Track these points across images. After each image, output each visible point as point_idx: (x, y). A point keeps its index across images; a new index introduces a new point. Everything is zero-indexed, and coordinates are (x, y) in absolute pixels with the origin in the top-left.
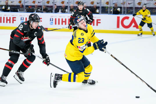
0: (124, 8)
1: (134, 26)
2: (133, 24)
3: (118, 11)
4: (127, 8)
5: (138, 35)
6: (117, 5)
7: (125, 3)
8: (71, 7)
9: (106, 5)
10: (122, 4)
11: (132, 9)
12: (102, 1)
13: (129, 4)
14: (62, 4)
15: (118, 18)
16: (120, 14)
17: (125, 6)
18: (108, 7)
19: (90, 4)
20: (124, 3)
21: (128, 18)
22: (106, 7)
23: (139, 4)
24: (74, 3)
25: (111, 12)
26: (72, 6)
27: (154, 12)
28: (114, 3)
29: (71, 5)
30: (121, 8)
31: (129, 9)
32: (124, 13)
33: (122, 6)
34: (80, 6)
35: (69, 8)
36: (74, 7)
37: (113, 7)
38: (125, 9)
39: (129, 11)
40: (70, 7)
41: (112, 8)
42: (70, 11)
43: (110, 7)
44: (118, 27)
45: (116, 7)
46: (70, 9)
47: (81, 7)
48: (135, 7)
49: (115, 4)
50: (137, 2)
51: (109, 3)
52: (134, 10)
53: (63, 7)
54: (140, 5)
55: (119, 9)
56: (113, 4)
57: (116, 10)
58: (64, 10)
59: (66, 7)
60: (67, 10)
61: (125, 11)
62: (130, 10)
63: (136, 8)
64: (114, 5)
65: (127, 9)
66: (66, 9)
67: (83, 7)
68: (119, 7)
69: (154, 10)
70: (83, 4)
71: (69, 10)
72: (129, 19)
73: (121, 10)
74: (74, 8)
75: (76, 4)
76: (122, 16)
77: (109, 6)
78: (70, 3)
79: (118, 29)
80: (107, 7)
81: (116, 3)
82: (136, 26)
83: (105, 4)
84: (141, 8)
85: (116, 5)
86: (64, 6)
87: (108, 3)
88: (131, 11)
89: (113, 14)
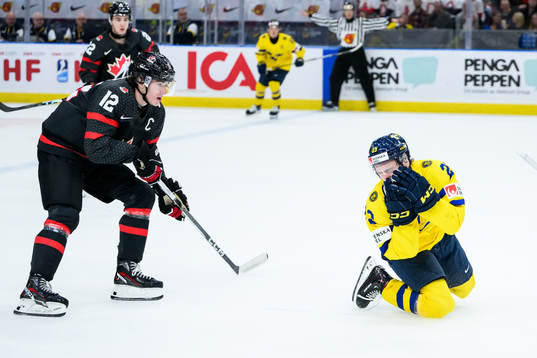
0: (211, 24)
1: (243, 84)
2: (241, 77)
3: (190, 34)
4: (221, 23)
5: (248, 113)
6: (185, 14)
7: (214, 10)
8: (35, 22)
9: (150, 16)
10: (203, 10)
11: (237, 29)
12: (137, 4)
13: (225, 10)
14: (5, 11)
15: (192, 57)
16: (198, 45)
17: (214, 17)
18: (158, 21)
19: (99, 12)
20: (208, 9)
21: (222, 56)
22: (150, 21)
23: (258, 12)
24: (46, 9)
25: (168, 37)
26: (40, 19)
27: (305, 36)
28: (175, 8)
29: (37, 14)
30: (199, 23)
31: (226, 28)
32: (211, 42)
33: (205, 18)
34: (119, 20)
35: (28, 26)
36: (46, 20)
37: (175, 22)
38: (213, 28)
39: (226, 35)
40: (31, 20)
41: (171, 23)
42: (31, 34)
43: (163, 22)
44: (192, 84)
45: (182, 21)
46: (32, 29)
47: (122, 22)
48: (245, 19)
49: (181, 11)
50: (253, 6)
51: (162, 9)
52: (242, 31)
53: (8, 21)
54: (261, 13)
55: (193, 28)
56: (175, 10)
57: (186, 30)
58: (11, 31)
59: (19, 23)
60: (20, 32)
61: (213, 35)
62: (229, 30)
63: (248, 24)
64: (176, 13)
65: (219, 29)
66: (18, 28)
67: (128, 22)
68: (192, 22)
69: (306, 29)
70: (129, 14)
71: (28, 32)
72: (228, 58)
73: (200, 31)
74: (45, 26)
75: (50, 11)
76: (202, 52)
77: (160, 17)
78: (32, 9)
79: (191, 94)
80: (154, 23)
81: (183, 8)
82: (249, 82)
83: (146, 10)
84: (265, 25)
85: (181, 14)
86: (11, 19)
87: (156, 8)
88: (233, 33)
89: (175, 43)
